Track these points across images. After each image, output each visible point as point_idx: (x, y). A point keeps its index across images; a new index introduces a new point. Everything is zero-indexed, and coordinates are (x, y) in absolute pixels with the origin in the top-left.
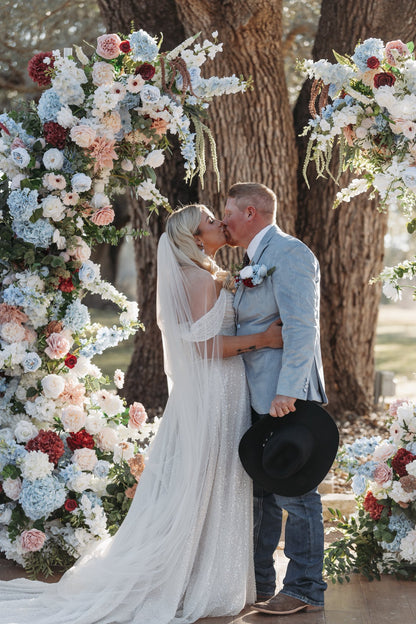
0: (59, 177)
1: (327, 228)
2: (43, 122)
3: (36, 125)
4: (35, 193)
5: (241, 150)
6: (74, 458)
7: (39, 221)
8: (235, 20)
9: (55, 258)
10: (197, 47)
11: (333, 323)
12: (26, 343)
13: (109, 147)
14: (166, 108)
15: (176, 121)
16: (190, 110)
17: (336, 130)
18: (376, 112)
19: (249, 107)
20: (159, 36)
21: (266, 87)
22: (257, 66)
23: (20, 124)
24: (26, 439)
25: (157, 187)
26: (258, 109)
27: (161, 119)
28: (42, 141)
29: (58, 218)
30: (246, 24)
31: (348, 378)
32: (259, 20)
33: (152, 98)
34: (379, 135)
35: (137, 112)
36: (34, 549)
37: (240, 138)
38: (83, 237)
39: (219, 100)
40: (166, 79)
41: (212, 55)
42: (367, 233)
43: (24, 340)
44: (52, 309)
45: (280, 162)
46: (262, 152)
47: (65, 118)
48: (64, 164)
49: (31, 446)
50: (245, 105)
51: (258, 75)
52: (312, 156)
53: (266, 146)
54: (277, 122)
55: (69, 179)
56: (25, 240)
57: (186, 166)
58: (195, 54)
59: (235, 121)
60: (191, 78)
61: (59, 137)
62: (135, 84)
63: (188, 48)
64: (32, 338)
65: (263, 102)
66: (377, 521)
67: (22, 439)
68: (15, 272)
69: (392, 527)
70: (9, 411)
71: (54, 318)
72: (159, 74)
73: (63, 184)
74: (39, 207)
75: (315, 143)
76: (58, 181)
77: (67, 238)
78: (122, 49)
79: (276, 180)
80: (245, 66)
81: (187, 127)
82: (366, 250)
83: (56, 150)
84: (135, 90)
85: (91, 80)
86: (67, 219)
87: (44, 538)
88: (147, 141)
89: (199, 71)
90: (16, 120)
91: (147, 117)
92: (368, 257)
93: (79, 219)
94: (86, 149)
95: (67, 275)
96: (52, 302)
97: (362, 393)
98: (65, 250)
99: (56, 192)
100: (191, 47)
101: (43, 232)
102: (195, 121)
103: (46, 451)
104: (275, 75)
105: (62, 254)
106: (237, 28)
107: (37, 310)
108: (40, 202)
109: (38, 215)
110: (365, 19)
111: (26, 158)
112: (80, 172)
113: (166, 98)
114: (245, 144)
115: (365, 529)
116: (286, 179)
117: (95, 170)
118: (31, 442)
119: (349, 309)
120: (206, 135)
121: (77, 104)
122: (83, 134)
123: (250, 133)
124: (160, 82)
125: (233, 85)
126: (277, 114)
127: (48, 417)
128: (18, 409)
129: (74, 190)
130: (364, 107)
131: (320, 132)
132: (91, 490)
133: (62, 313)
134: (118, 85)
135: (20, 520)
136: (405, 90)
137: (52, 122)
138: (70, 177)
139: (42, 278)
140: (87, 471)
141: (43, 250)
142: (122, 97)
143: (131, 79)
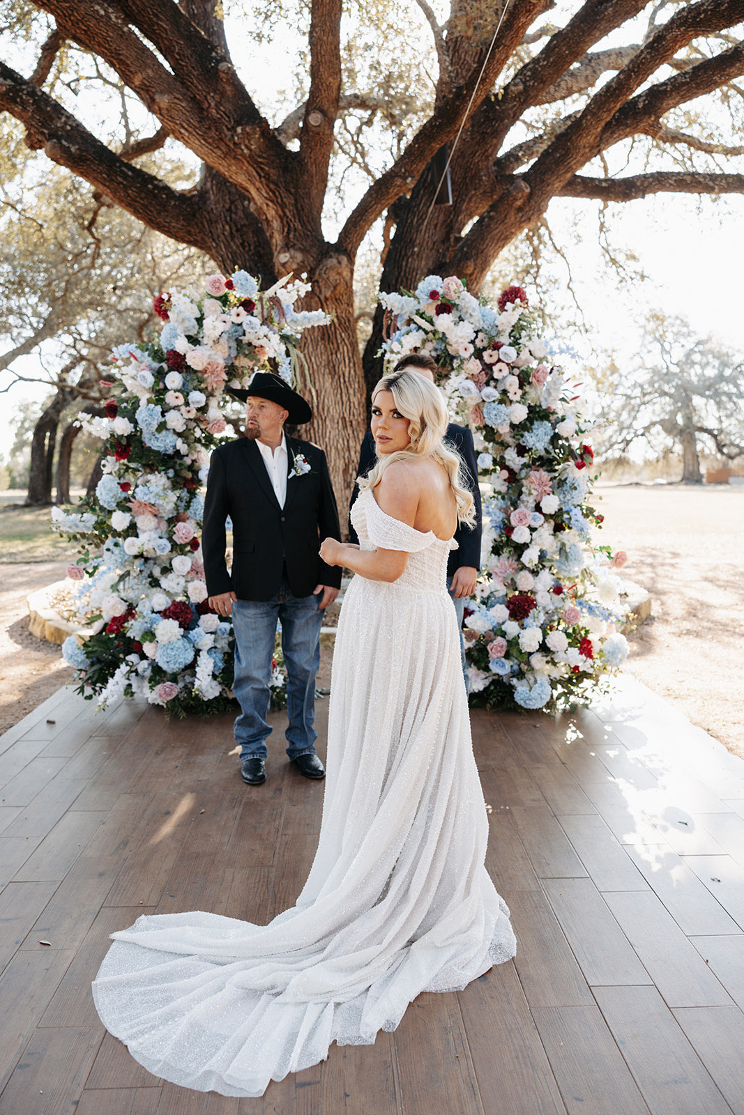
0: (179, 394)
2: (165, 351)
3: (159, 353)
4: (159, 408)
5: (328, 385)
6: (200, 623)
7: (164, 432)
8: (320, 292)
9: (179, 461)
10: (290, 287)
12: (159, 530)
13: (219, 369)
14: (266, 336)
15: (274, 347)
16: (285, 338)
18: (437, 337)
19: (332, 354)
20: (258, 278)
21: (343, 340)
22: (337, 325)
23: (147, 353)
24: (162, 608)
26: (339, 356)
27: (262, 346)
28: (164, 365)
29: (180, 429)
30: (328, 294)
32: (337, 292)
33: (254, 327)
34: (438, 355)
35: (241, 341)
36: (170, 698)
37: (326, 376)
38: (202, 444)
40: (265, 313)
41: (303, 294)
43: (156, 529)
44: (179, 503)
45: (354, 392)
46: (342, 385)
47: (182, 346)
48: (184, 385)
49: (166, 614)
50: (330, 353)
51: (338, 332)
53: (345, 381)
54: (352, 365)
55: (186, 396)
56: (153, 448)
58: (290, 291)
59: (323, 364)
60: (286, 312)
61: (177, 362)
62: (238, 315)
63: (282, 287)
64: (164, 526)
65: (341, 350)
67: (157, 609)
68: (147, 474)
70: (148, 585)
71: (181, 511)
72: (260, 309)
73: (181, 401)
74: (163, 420)
75: (388, 361)
76: (177, 398)
77: (189, 445)
78: (227, 287)
79: (352, 405)
81: (284, 353)
83: (176, 372)
84: (238, 321)
85: (203, 315)
86: (188, 429)
87: (177, 689)
88: (251, 365)
89: (292, 307)
90: (142, 350)
91: (250, 344)
93: (197, 430)
94: (200, 371)
95: (189, 475)
96: (178, 497)
98: (187, 455)
99: (176, 408)
100: (285, 287)
101: (168, 441)
102: (290, 347)
103: (177, 619)
104: (349, 332)
105: (185, 458)
106: (322, 298)
107: (165, 504)
108: (163, 416)
109: (162, 427)
111: (151, 379)
112: (195, 390)
113: (265, 327)
114: (330, 380)
116: (359, 404)
117: (210, 389)
118: (165, 610)
120: (298, 357)
121: (191, 334)
122: (196, 358)
123: (333, 373)
124: (260, 316)
125: (320, 318)
126: (352, 360)
127: (179, 589)
128: (155, 583)
129: (191, 405)
130: (426, 333)
131: (392, 352)
132: (215, 647)
133: (188, 507)
134: (224, 317)
135: (158, 674)
136: (460, 317)
137: (172, 350)
138: (188, 394)
139: (168, 478)
140: (211, 633)
141: (169, 456)
142: (227, 327)
143: (234, 311)
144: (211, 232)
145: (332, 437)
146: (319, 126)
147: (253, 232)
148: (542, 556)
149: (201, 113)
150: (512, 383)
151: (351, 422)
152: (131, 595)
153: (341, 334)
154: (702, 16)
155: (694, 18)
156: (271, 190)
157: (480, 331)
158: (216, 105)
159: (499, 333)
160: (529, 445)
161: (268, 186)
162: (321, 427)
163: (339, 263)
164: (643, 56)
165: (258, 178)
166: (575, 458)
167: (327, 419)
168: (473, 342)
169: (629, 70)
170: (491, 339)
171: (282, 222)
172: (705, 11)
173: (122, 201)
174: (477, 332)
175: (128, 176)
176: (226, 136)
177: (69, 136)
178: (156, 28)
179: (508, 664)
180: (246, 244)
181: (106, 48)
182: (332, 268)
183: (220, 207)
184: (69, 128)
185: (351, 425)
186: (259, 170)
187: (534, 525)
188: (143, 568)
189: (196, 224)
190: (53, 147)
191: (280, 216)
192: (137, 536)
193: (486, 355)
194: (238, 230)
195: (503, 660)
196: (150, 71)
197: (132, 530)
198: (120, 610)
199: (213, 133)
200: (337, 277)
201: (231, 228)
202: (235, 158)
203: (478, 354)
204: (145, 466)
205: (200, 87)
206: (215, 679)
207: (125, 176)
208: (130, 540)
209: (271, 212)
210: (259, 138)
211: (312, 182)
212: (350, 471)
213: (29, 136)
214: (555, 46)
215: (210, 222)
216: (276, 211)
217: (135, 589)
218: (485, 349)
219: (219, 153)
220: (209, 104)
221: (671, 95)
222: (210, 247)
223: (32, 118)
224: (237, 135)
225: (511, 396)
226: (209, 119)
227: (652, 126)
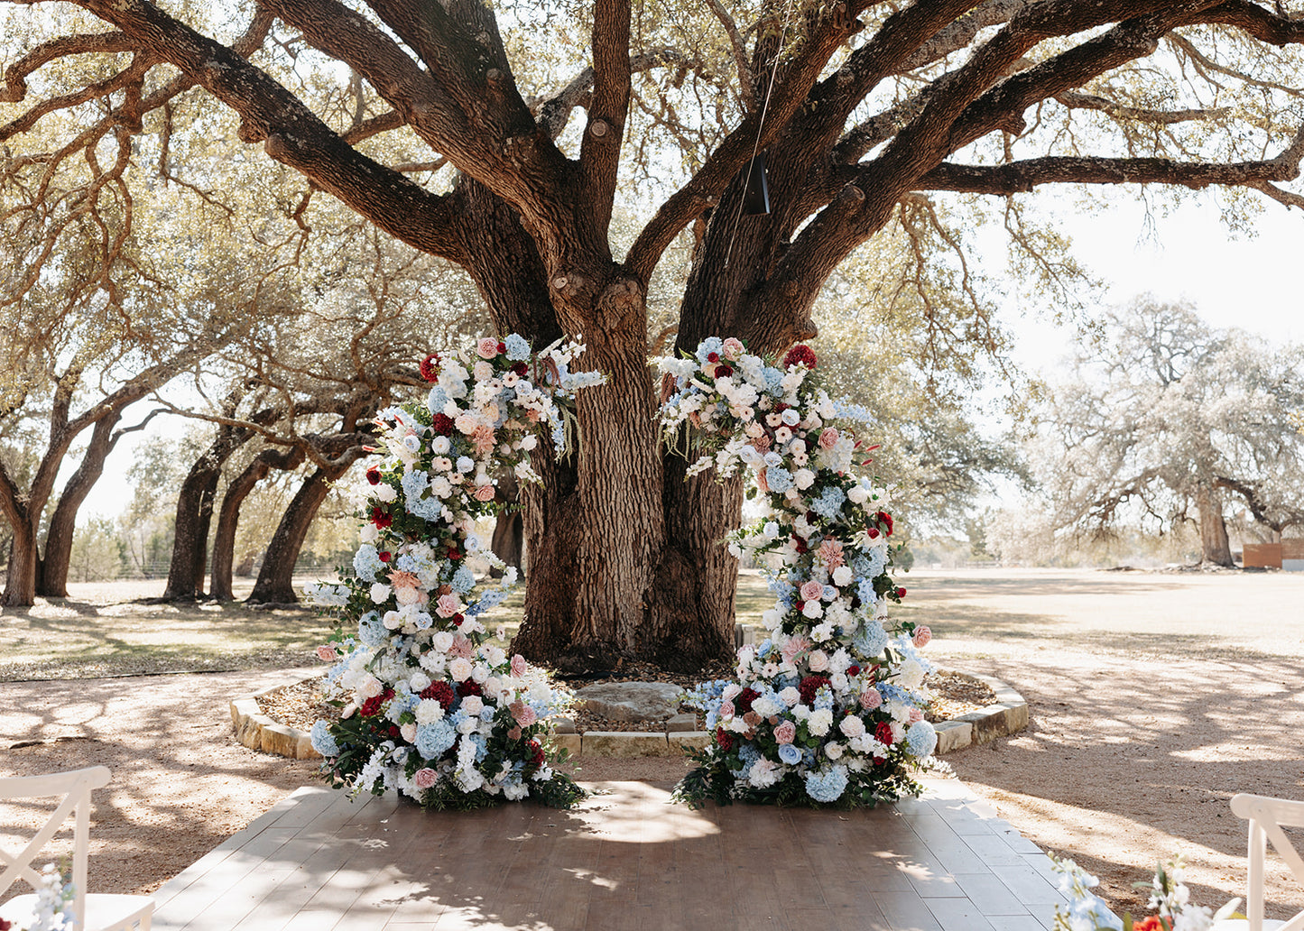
0: (446, 459)
1: (690, 500)
2: (432, 414)
3: (426, 416)
4: (425, 474)
5: (613, 434)
6: (462, 705)
7: (429, 499)
8: (605, 323)
9: (443, 530)
10: (564, 347)
11: (697, 583)
12: (420, 604)
13: (488, 433)
14: (538, 400)
15: (546, 410)
16: (557, 401)
17: (683, 416)
18: (717, 399)
19: (619, 398)
22: (625, 362)
23: (413, 416)
24: (421, 689)
25: (531, 467)
26: (628, 399)
27: (533, 409)
28: (431, 429)
29: (446, 495)
30: (614, 325)
31: (712, 630)
32: (625, 323)
33: (526, 391)
34: (720, 418)
35: (512, 403)
36: (428, 786)
37: (612, 424)
38: (469, 512)
39: (592, 392)
40: (538, 375)
41: (577, 355)
42: (725, 504)
43: (417, 601)
44: (441, 574)
45: (647, 443)
46: (632, 436)
47: (451, 410)
48: (451, 449)
49: (424, 694)
50: (616, 396)
51: (626, 370)
52: (663, 437)
53: (635, 431)
54: (644, 410)
55: (454, 461)
56: (416, 515)
57: (556, 448)
58: (561, 354)
60: (559, 373)
61: (445, 425)
62: (510, 379)
63: (557, 348)
64: (425, 599)
65: (631, 393)
66: (728, 752)
67: (416, 689)
68: (410, 543)
69: (741, 757)
70: (405, 664)
71: (443, 583)
72: (532, 370)
73: (449, 466)
74: (429, 486)
75: (665, 427)
76: (445, 463)
77: (454, 513)
78: (499, 350)
80: (615, 362)
81: (556, 415)
82: (725, 518)
83: (443, 437)
84: (510, 384)
85: (472, 376)
86: (454, 496)
87: (436, 776)
88: (522, 428)
89: (566, 368)
90: (409, 413)
91: (521, 407)
92: (727, 524)
93: (464, 496)
94: (469, 436)
95: (454, 544)
96: (441, 568)
97: (724, 642)
98: (452, 523)
99: (443, 474)
100: (559, 348)
101: (433, 508)
102: (563, 409)
103: (438, 699)
104: (641, 370)
105: (450, 526)
106: (607, 331)
107: (428, 575)
108: (429, 482)
109: (428, 493)
110: (718, 320)
111: (418, 444)
112: (463, 455)
113: (537, 391)
114: (617, 429)
115: (718, 760)
117: (478, 453)
118: (425, 691)
119: (711, 570)
120: (573, 422)
121: (461, 397)
122: (465, 423)
123: (620, 419)
124: (532, 378)
125: (595, 378)
127: (439, 669)
128: (413, 662)
129: (459, 471)
130: (707, 395)
131: (669, 417)
132: (478, 733)
133: (451, 577)
134: (495, 381)
135: (415, 760)
136: (742, 379)
137: (439, 414)
138: (456, 460)
139: (432, 547)
140: (474, 716)
141: (432, 523)
142: (499, 391)
143: (507, 375)
144: (469, 243)
145: (618, 500)
146: (603, 136)
147: (522, 243)
148: (837, 632)
149: (466, 122)
150: (799, 447)
151: (644, 481)
152: (388, 675)
153: (630, 372)
154: (1046, 20)
155: (1038, 20)
156: (545, 206)
157: (764, 392)
158: (483, 114)
159: (785, 395)
160: (820, 512)
161: (541, 202)
162: (604, 488)
163: (628, 290)
164: (988, 53)
165: (530, 193)
166: (869, 526)
167: (613, 478)
168: (754, 405)
169: (974, 66)
170: (774, 400)
171: (558, 241)
172: (1048, 14)
173: (358, 205)
174: (759, 394)
175: (367, 174)
176: (493, 148)
177: (295, 128)
178: (416, 33)
179: (799, 752)
180: (513, 257)
181: (359, 60)
182: (619, 296)
183: (481, 212)
184: (295, 118)
185: (644, 486)
186: (532, 184)
187: (827, 598)
188: (401, 645)
189: (451, 231)
190: (276, 142)
191: (556, 235)
192: (396, 609)
193: (769, 418)
194: (502, 242)
195: (793, 747)
196: (408, 81)
197: (392, 603)
198: (377, 690)
199: (479, 144)
200: (626, 306)
201: (494, 238)
202: (503, 171)
203: (760, 417)
204: (407, 534)
205: (464, 95)
206: (477, 769)
207: (363, 175)
208: (389, 614)
209: (545, 230)
210: (533, 149)
211: (595, 194)
212: (642, 544)
213: (244, 127)
214: (892, 32)
215: (468, 230)
216: (552, 230)
217: (390, 669)
218: (768, 412)
219: (485, 166)
220: (475, 113)
221: (1033, 88)
222: (467, 260)
223: (251, 107)
224: (507, 148)
225: (796, 461)
226: (474, 129)
227: (1013, 122)
